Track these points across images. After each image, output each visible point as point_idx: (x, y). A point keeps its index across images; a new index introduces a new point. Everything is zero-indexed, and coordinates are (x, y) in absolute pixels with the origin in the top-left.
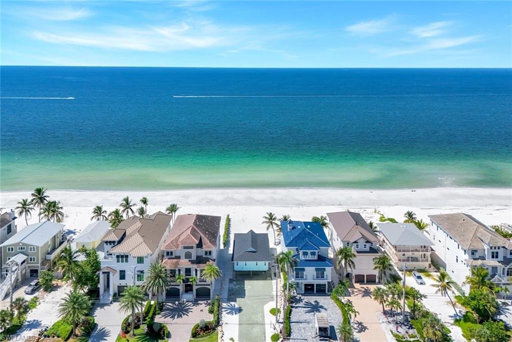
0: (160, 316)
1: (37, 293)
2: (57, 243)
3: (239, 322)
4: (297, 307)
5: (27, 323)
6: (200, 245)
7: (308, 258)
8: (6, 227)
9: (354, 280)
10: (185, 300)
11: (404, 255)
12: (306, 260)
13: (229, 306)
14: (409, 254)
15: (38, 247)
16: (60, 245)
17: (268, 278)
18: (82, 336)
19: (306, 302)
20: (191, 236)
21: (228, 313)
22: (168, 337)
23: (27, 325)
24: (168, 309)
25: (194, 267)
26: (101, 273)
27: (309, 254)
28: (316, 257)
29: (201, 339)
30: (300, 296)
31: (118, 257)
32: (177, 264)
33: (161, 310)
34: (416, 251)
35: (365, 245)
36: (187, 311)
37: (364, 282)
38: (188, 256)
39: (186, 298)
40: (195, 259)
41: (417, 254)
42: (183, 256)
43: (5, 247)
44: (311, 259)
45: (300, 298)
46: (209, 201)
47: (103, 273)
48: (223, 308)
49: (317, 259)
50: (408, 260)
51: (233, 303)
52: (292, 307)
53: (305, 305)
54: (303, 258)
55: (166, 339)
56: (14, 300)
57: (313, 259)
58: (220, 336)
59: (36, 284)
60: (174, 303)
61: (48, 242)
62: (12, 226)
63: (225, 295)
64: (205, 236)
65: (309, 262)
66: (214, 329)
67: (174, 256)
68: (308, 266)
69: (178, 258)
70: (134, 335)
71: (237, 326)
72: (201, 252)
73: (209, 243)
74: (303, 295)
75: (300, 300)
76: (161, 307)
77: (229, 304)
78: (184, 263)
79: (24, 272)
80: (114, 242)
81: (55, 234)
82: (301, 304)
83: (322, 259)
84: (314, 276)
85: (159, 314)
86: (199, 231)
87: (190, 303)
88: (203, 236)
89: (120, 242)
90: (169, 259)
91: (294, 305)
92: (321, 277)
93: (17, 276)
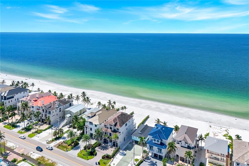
0: (98, 148)
1: (71, 128)
2: (82, 112)
3: (122, 159)
4: (146, 161)
5: (63, 137)
6: (115, 125)
7: (156, 142)
8: (69, 104)
9: (179, 159)
10: (109, 145)
11: (212, 155)
12: (155, 143)
13: (122, 152)
14: (214, 156)
15: (74, 113)
16: (83, 113)
17: (145, 146)
18: (73, 146)
19: (151, 161)
20: (113, 121)
21: (120, 155)
22: (95, 156)
23: (63, 138)
24: (102, 146)
25: (112, 133)
26: (85, 126)
27: (156, 141)
28: (159, 143)
29: (104, 160)
30: (151, 157)
31: (90, 122)
32: (107, 130)
33: (99, 145)
34: (218, 155)
35: (185, 144)
36: (107, 149)
37: (184, 161)
38: (111, 128)
39: (109, 144)
40: (113, 130)
41: (219, 157)
42: (109, 128)
43: (66, 110)
44: (157, 143)
45: (151, 158)
46: (149, 107)
47: (86, 127)
48: (119, 152)
49: (160, 144)
50: (213, 158)
51: (124, 151)
52: (144, 161)
53: (150, 161)
54: (154, 142)
55: (94, 156)
56: (59, 129)
57: (158, 143)
58: (111, 161)
59: (71, 125)
60: (105, 145)
61: (78, 111)
62: (71, 104)
63: (124, 148)
64: (119, 122)
65: (156, 144)
66: (111, 158)
67: (107, 127)
68: (155, 146)
69: (108, 128)
70: (86, 151)
71: (120, 160)
72: (116, 128)
73: (119, 126)
74: (152, 157)
75: (150, 159)
76: (100, 145)
77: (123, 152)
78: (109, 131)
79: (70, 120)
80: (90, 117)
81: (81, 109)
82: (149, 161)
83: (162, 144)
84: (157, 151)
85: (98, 147)
86: (117, 120)
87: (110, 146)
88: (118, 122)
89: (92, 117)
90: (105, 128)
91: (146, 160)
92: (160, 152)
93: (67, 121)
